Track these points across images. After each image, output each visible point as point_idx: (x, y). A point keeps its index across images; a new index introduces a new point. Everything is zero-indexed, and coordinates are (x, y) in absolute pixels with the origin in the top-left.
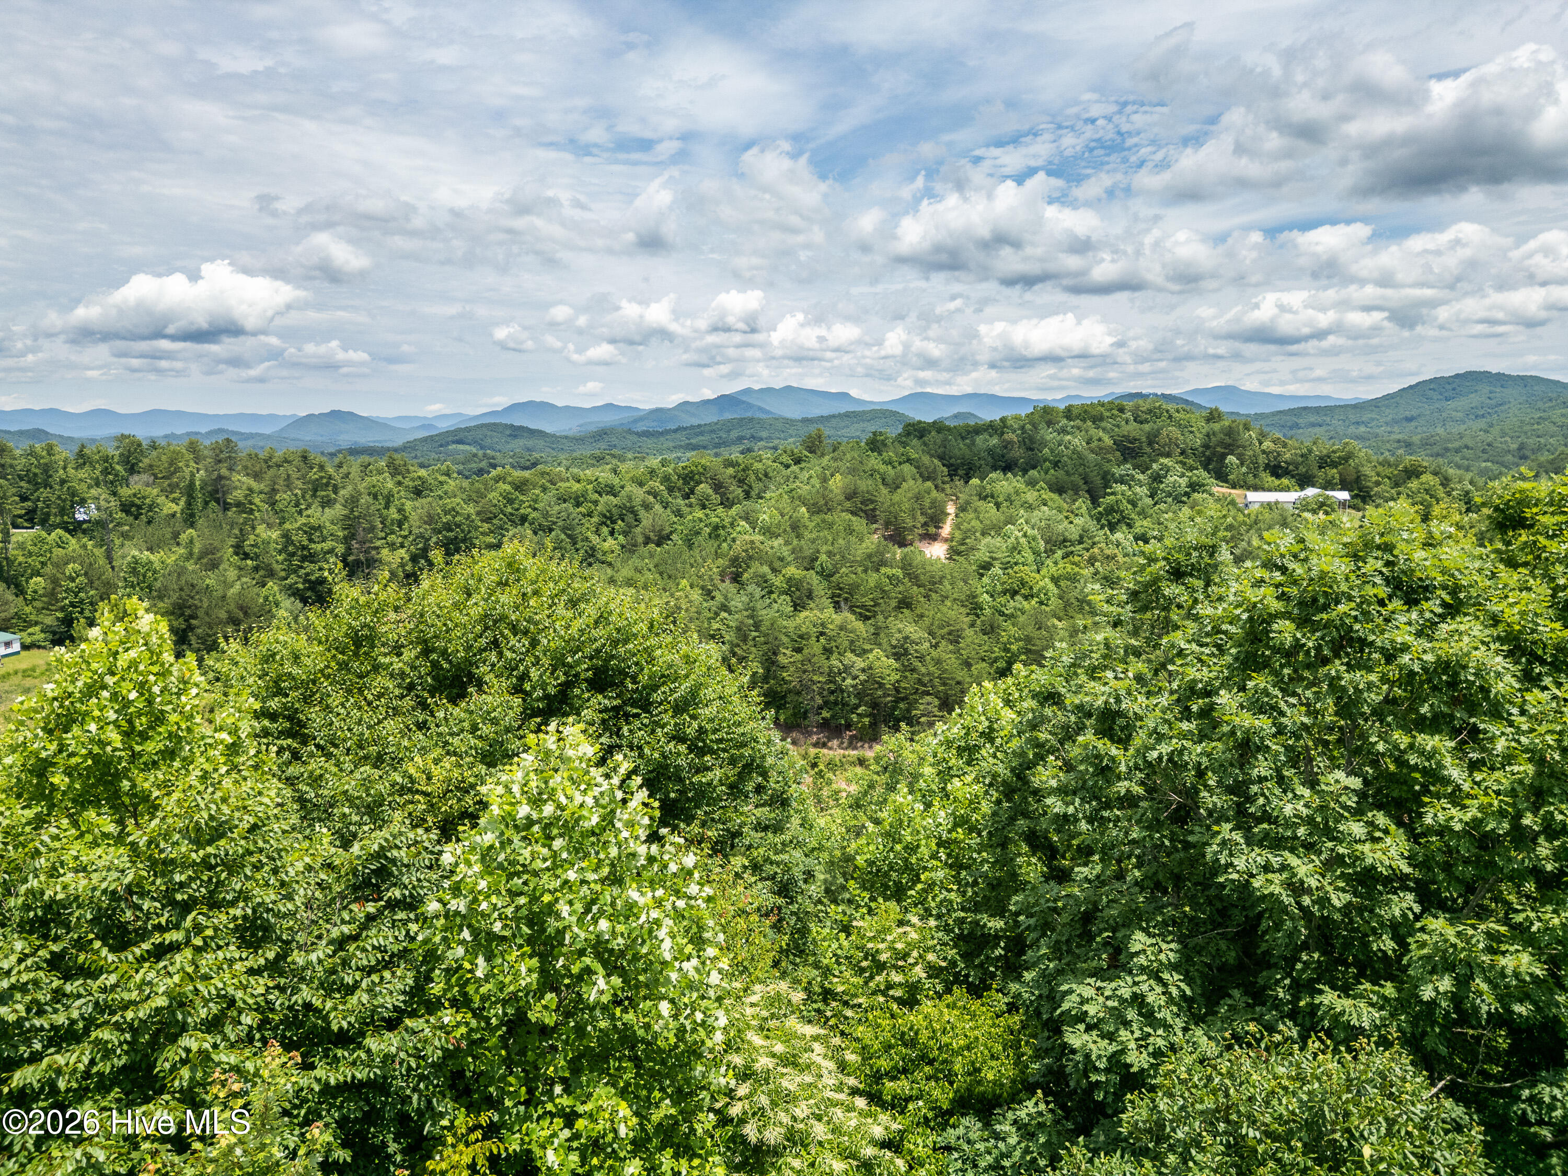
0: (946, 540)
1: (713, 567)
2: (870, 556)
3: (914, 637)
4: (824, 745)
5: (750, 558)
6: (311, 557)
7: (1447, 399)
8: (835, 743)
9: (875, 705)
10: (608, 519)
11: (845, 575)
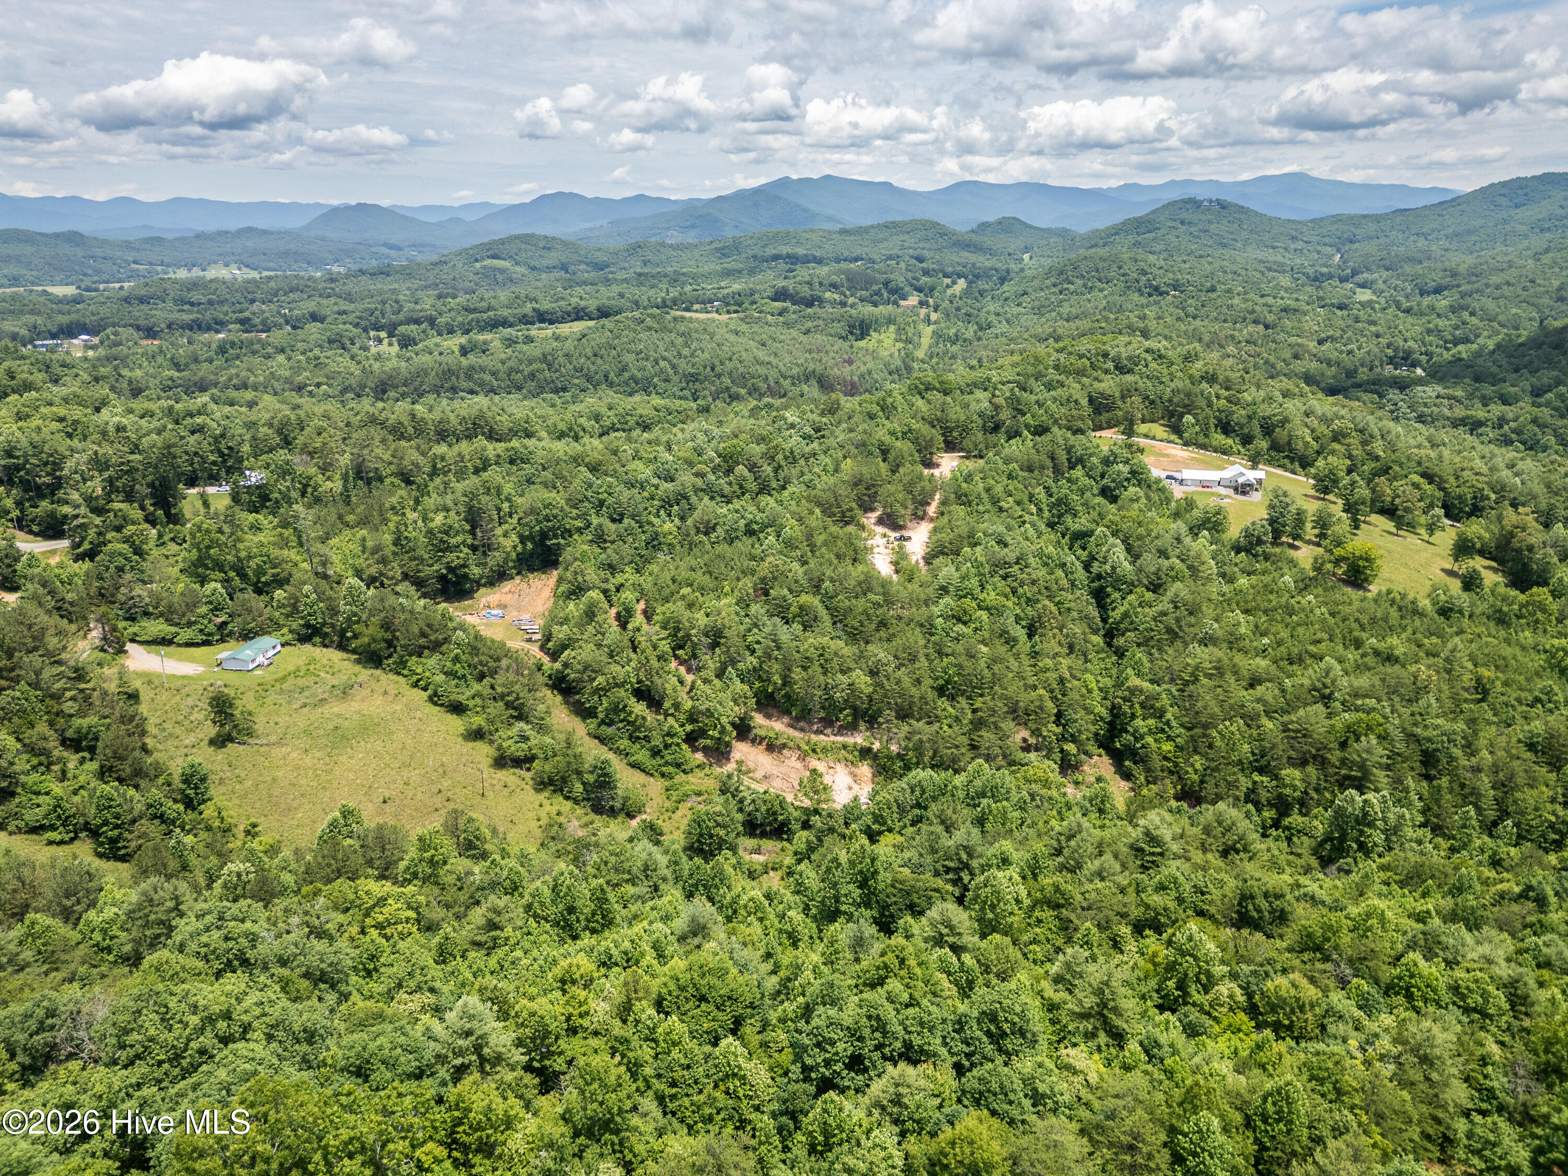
0: (932, 520)
1: (747, 584)
2: (860, 583)
3: (885, 661)
4: (822, 732)
5: (775, 578)
6: (449, 549)
7: (1517, 206)
8: (828, 731)
9: (855, 709)
10: (667, 504)
11: (842, 601)
